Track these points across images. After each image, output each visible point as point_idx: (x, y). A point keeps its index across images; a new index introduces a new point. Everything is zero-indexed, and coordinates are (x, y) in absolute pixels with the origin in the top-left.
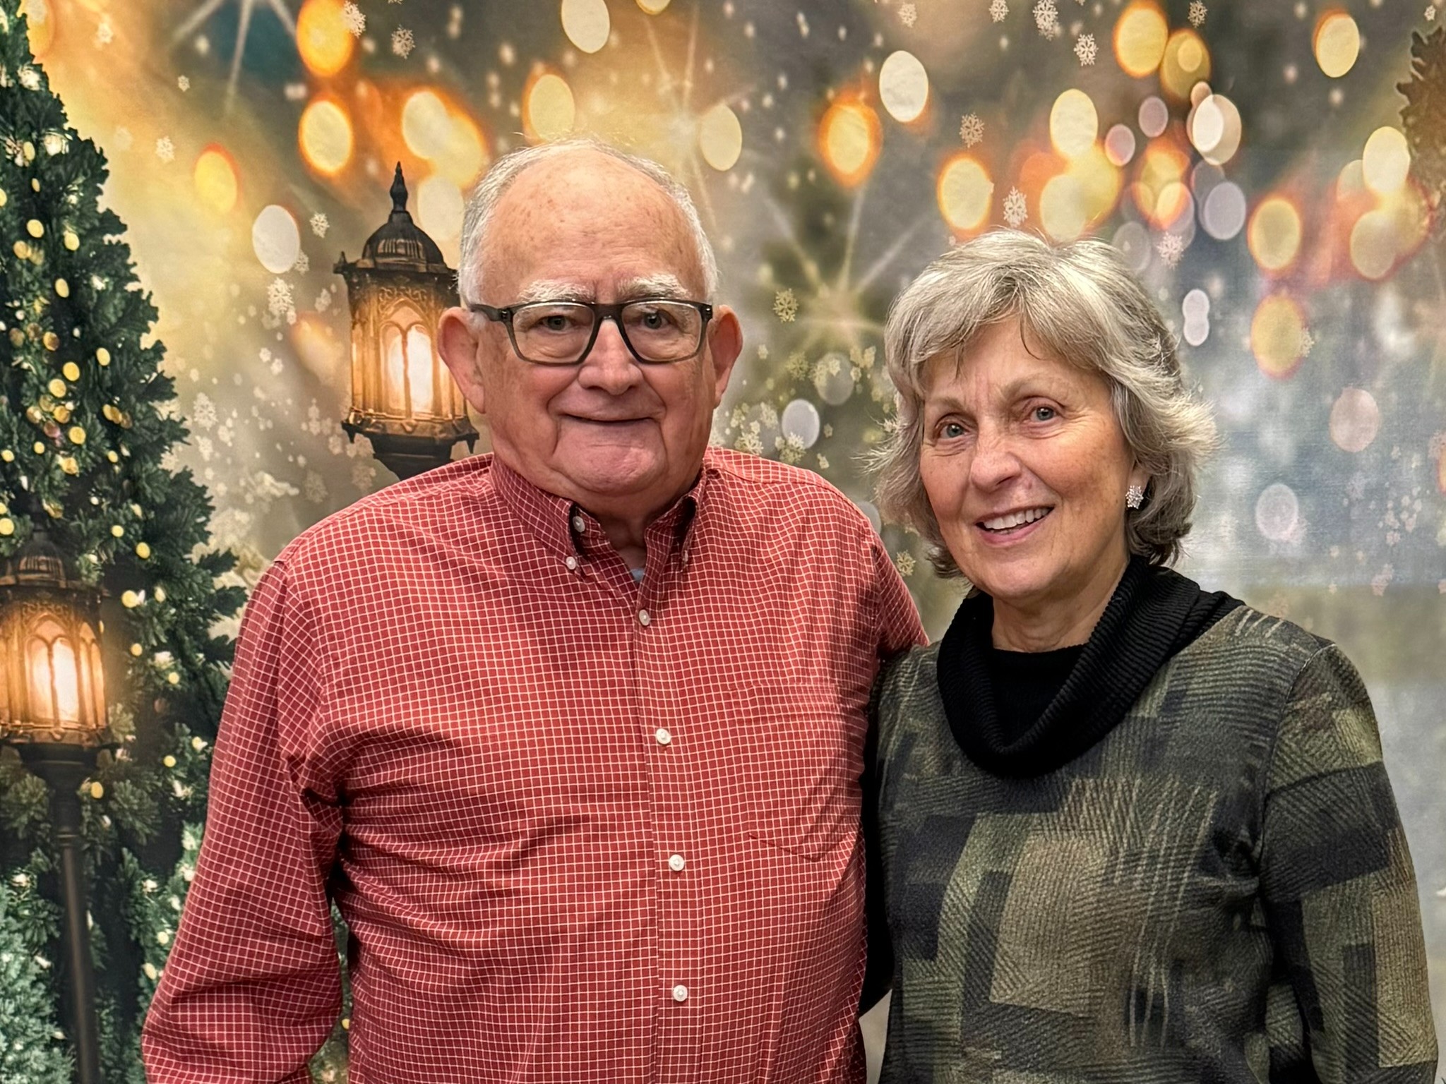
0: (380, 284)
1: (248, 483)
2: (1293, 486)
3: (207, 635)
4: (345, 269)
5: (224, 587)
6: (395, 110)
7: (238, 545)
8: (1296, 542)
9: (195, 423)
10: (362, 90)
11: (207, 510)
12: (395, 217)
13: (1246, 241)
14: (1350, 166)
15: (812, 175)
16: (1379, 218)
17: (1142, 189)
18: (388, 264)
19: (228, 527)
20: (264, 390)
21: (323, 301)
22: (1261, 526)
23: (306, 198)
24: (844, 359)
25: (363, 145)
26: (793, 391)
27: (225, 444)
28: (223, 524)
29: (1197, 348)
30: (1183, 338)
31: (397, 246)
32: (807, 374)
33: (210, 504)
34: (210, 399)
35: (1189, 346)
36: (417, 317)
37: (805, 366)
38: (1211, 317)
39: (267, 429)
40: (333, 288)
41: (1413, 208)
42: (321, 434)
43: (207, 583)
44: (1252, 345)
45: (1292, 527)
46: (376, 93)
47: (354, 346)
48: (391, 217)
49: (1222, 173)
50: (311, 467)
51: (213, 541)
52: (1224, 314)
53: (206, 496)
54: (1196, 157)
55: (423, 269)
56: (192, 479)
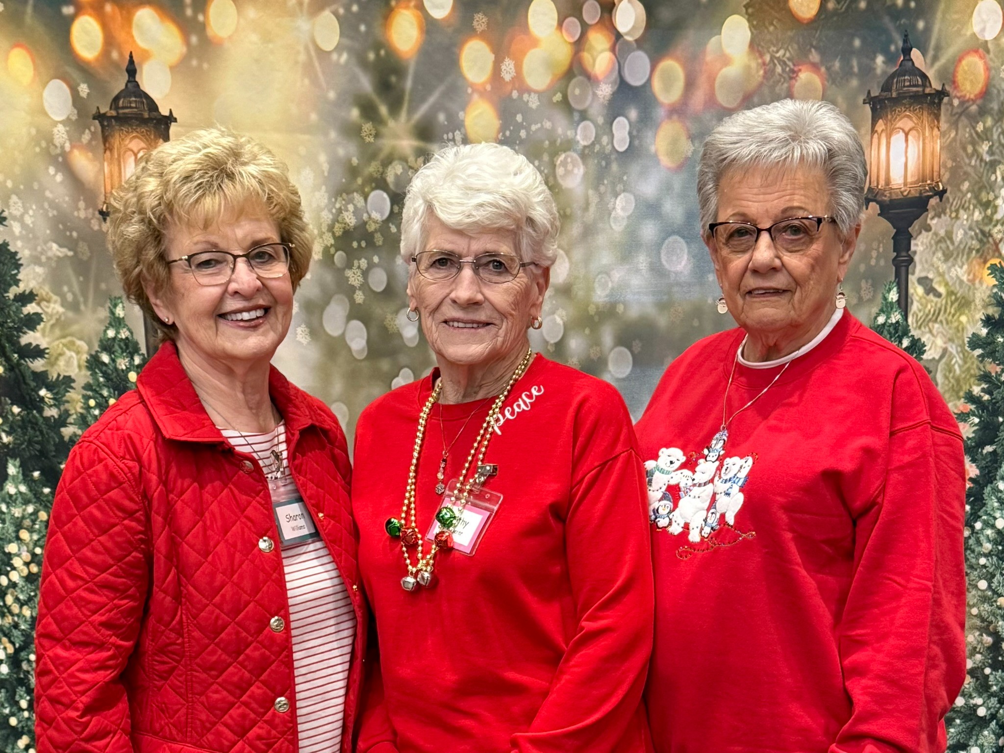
0: (121, 125)
1: (43, 249)
2: (683, 237)
3: (19, 343)
4: (100, 117)
5: (29, 314)
6: (128, 21)
7: (37, 287)
8: (686, 272)
9: (10, 213)
10: (108, 8)
11: (18, 266)
12: (129, 85)
13: (651, 86)
14: (714, 40)
15: (382, 52)
16: (733, 70)
17: (586, 56)
18: (124, 113)
19: (32, 276)
20: (51, 192)
21: (86, 137)
22: (664, 263)
23: (75, 75)
24: (405, 164)
25: (109, 41)
26: (374, 185)
27: (28, 225)
28: (27, 275)
29: (622, 153)
30: (613, 147)
31: (130, 103)
32: (382, 174)
33: (20, 262)
34: (19, 198)
35: (617, 152)
36: (143, 145)
37: (381, 170)
38: (630, 133)
39: (54, 216)
40: (93, 129)
41: (753, 65)
42: (86, 218)
43: (19, 310)
44: (656, 151)
45: (683, 263)
46: (117, 10)
47: (106, 164)
48: (126, 85)
49: (635, 45)
50: (80, 238)
51: (21, 285)
52: (638, 131)
53: (17, 257)
54: (618, 36)
55: (146, 115)
56: (9, 248)
